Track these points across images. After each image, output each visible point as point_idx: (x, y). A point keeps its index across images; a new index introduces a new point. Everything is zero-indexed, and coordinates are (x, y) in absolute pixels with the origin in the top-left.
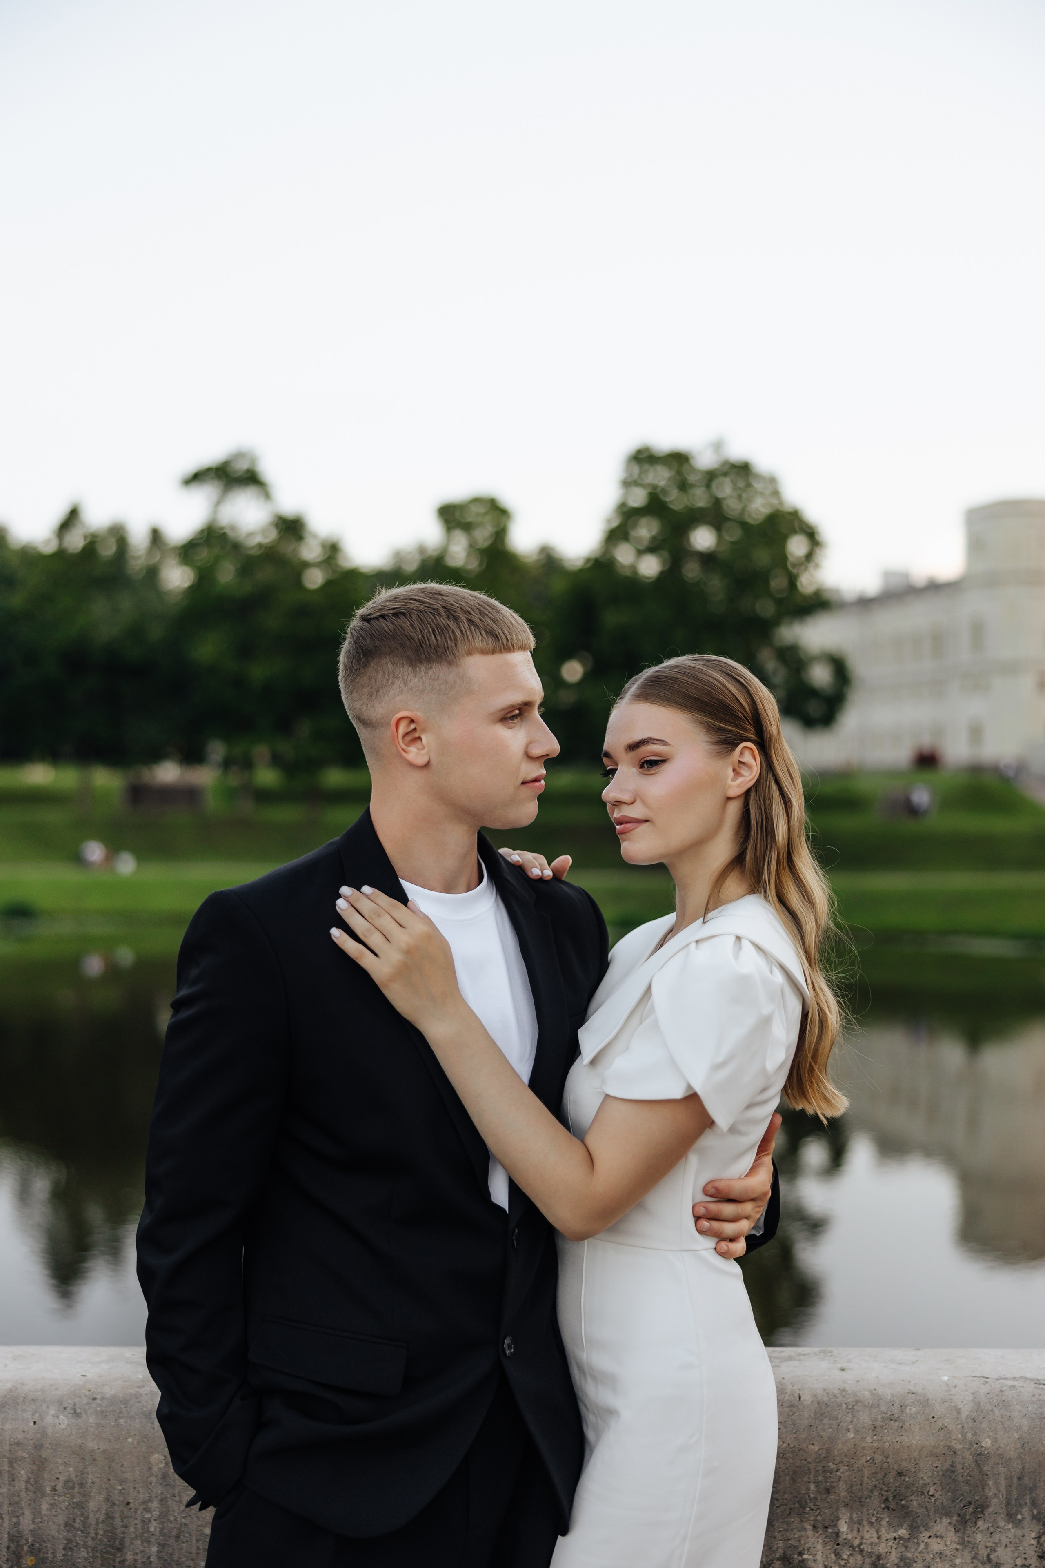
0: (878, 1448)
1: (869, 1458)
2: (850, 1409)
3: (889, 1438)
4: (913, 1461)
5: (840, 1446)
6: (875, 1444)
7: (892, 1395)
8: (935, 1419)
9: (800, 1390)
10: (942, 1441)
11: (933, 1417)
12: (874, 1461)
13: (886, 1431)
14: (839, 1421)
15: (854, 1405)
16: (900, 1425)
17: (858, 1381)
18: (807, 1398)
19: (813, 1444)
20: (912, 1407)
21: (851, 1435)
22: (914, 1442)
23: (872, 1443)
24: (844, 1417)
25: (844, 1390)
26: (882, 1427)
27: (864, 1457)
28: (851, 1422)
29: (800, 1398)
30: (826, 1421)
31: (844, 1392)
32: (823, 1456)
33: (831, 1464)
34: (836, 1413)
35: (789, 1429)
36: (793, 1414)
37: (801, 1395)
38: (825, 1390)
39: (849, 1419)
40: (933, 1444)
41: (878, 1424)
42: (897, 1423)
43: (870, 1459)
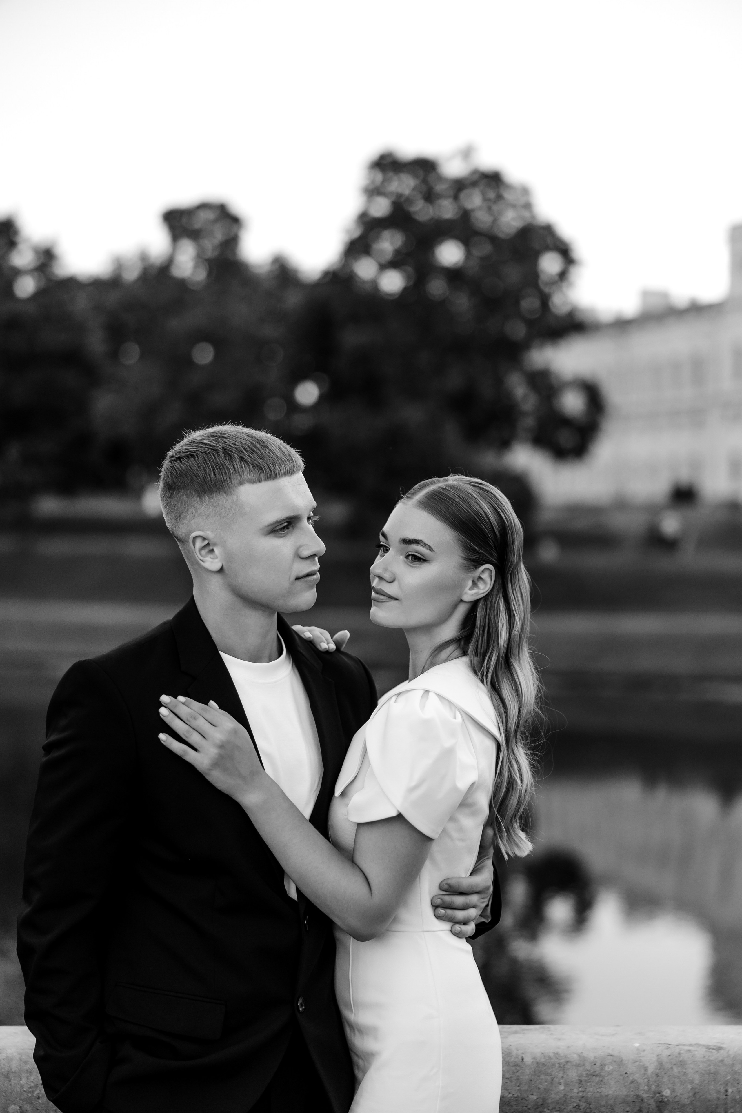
0: (583, 1097)
1: (575, 1105)
2: (561, 1067)
3: (591, 1089)
4: (609, 1107)
5: (553, 1096)
6: (581, 1094)
7: (595, 1057)
8: (627, 1075)
9: (523, 1053)
10: (632, 1091)
11: (626, 1073)
12: (579, 1107)
13: (589, 1084)
14: (552, 1077)
15: (564, 1066)
16: (601, 1079)
17: (569, 1047)
18: (528, 1060)
19: (532, 1094)
20: (610, 1066)
21: (562, 1087)
22: (611, 1093)
23: (578, 1093)
24: (557, 1073)
25: (557, 1054)
26: (586, 1081)
27: (572, 1104)
28: (563, 1077)
29: (523, 1059)
30: (542, 1077)
31: (557, 1055)
32: (540, 1103)
33: (545, 1110)
34: (550, 1070)
35: (514, 1083)
36: (518, 1072)
37: (524, 1057)
38: (542, 1054)
39: (561, 1075)
40: (625, 1094)
41: (582, 1079)
42: (598, 1078)
43: (577, 1106)
